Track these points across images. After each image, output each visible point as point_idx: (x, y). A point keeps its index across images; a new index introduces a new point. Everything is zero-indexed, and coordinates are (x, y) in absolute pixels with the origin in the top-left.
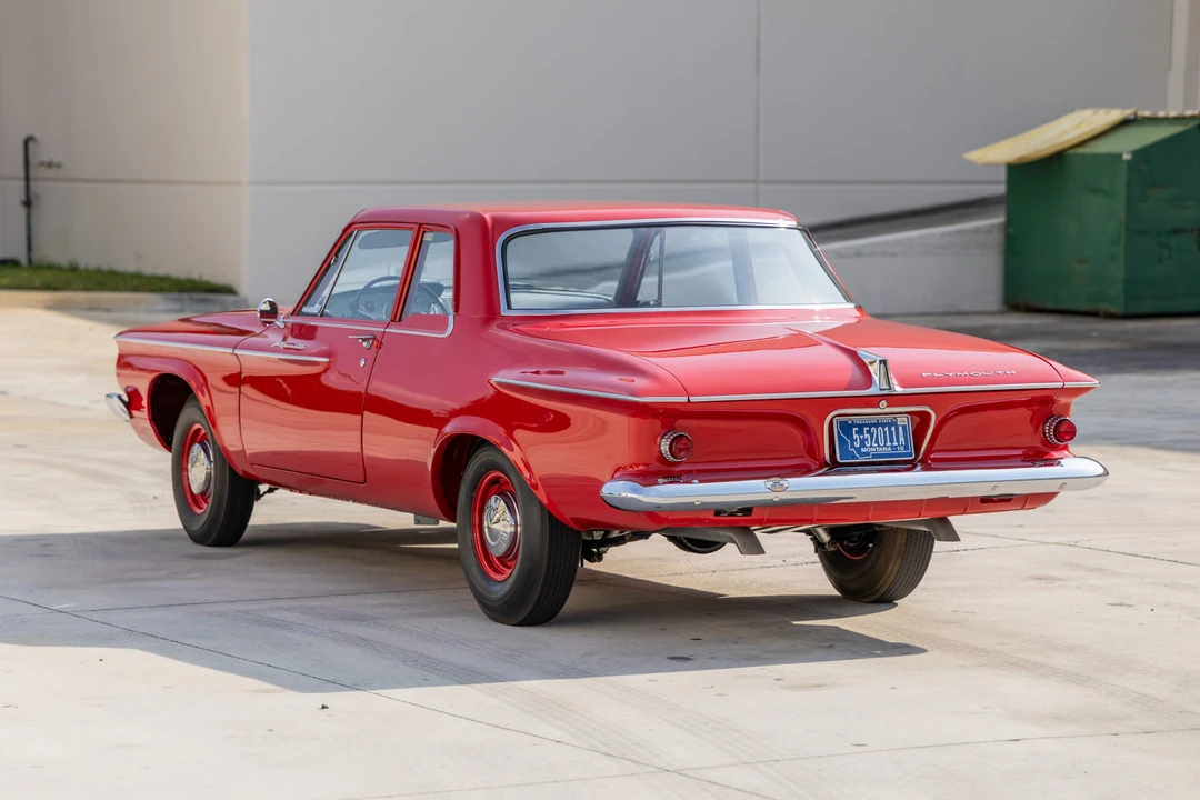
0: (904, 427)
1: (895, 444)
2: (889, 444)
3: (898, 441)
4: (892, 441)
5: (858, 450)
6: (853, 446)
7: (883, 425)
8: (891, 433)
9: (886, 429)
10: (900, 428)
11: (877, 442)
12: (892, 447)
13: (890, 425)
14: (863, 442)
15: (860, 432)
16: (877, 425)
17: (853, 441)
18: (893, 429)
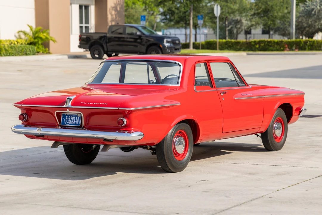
0: (79, 117)
1: (76, 122)
2: (74, 121)
3: (77, 121)
4: (75, 121)
5: (66, 122)
6: (65, 121)
7: (74, 116)
8: (76, 118)
9: (75, 117)
10: (78, 117)
11: (72, 121)
12: (75, 122)
13: (76, 116)
14: (68, 120)
15: (68, 118)
16: (72, 116)
17: (66, 120)
18: (76, 117)
